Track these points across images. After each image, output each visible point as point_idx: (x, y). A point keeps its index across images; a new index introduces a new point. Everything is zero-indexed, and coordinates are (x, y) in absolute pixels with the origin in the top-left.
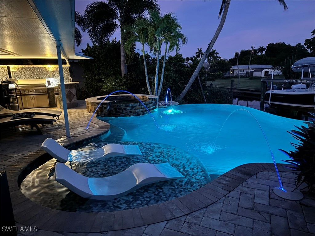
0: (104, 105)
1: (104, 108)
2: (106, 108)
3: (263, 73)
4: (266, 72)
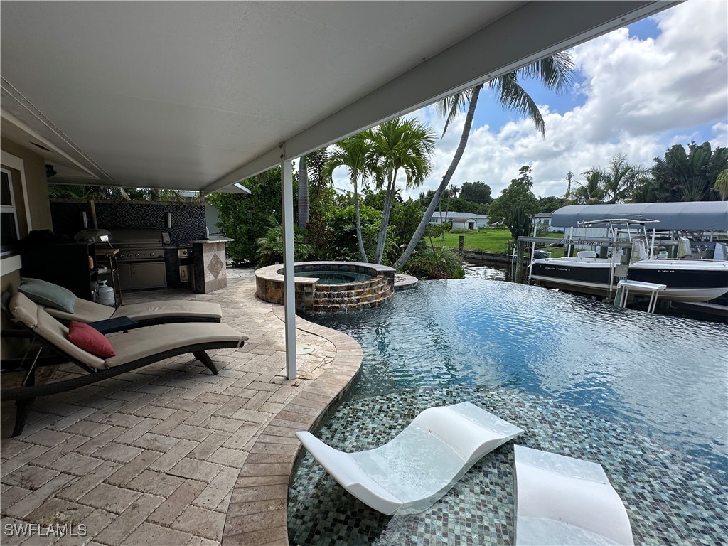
0: (305, 288)
1: (306, 293)
3: (467, 225)
4: (470, 224)
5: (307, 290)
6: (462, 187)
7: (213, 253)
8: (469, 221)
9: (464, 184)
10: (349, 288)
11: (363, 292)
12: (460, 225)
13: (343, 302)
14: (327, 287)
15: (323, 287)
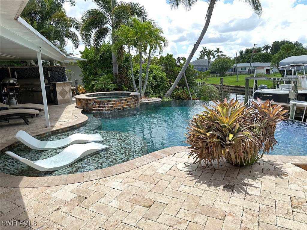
0: (88, 101)
1: (89, 103)
2: (90, 103)
3: (265, 71)
4: (267, 70)
5: (89, 102)
6: (272, 45)
7: (62, 88)
8: (267, 68)
9: (274, 43)
10: (109, 101)
11: (115, 103)
12: (261, 71)
13: (104, 107)
14: (99, 101)
15: (97, 101)
